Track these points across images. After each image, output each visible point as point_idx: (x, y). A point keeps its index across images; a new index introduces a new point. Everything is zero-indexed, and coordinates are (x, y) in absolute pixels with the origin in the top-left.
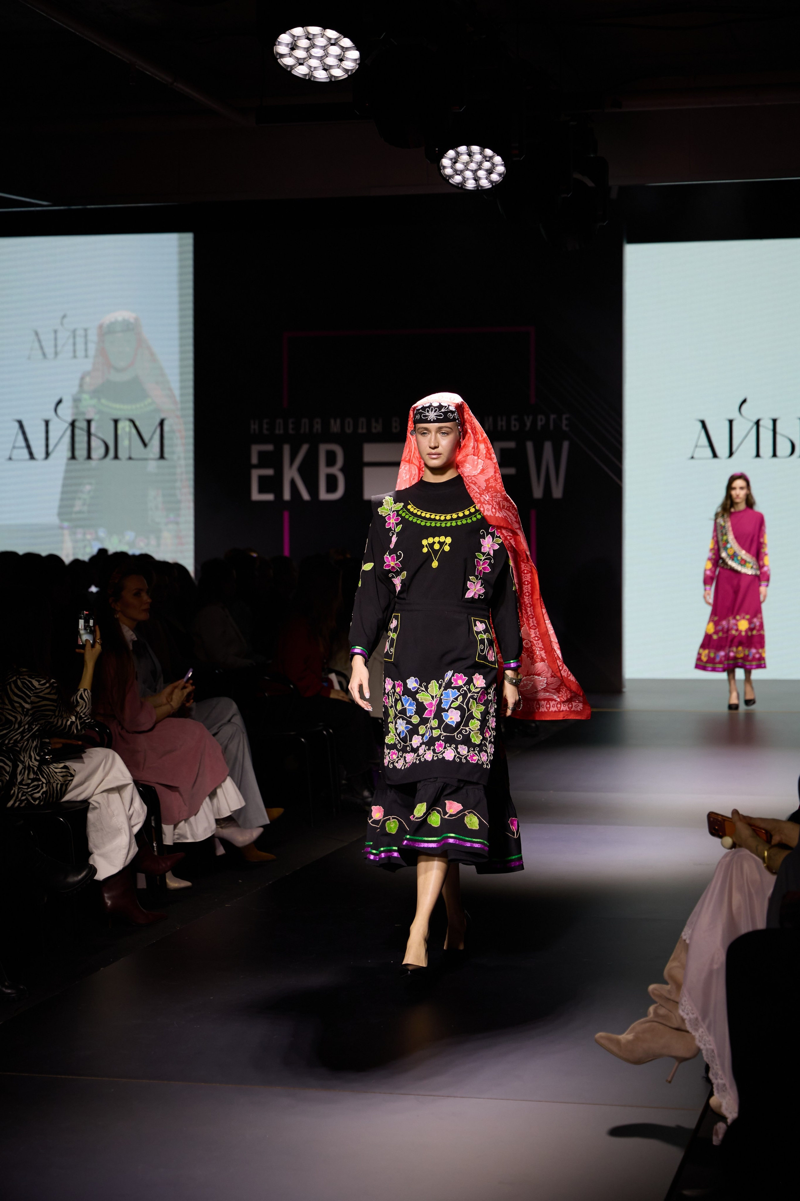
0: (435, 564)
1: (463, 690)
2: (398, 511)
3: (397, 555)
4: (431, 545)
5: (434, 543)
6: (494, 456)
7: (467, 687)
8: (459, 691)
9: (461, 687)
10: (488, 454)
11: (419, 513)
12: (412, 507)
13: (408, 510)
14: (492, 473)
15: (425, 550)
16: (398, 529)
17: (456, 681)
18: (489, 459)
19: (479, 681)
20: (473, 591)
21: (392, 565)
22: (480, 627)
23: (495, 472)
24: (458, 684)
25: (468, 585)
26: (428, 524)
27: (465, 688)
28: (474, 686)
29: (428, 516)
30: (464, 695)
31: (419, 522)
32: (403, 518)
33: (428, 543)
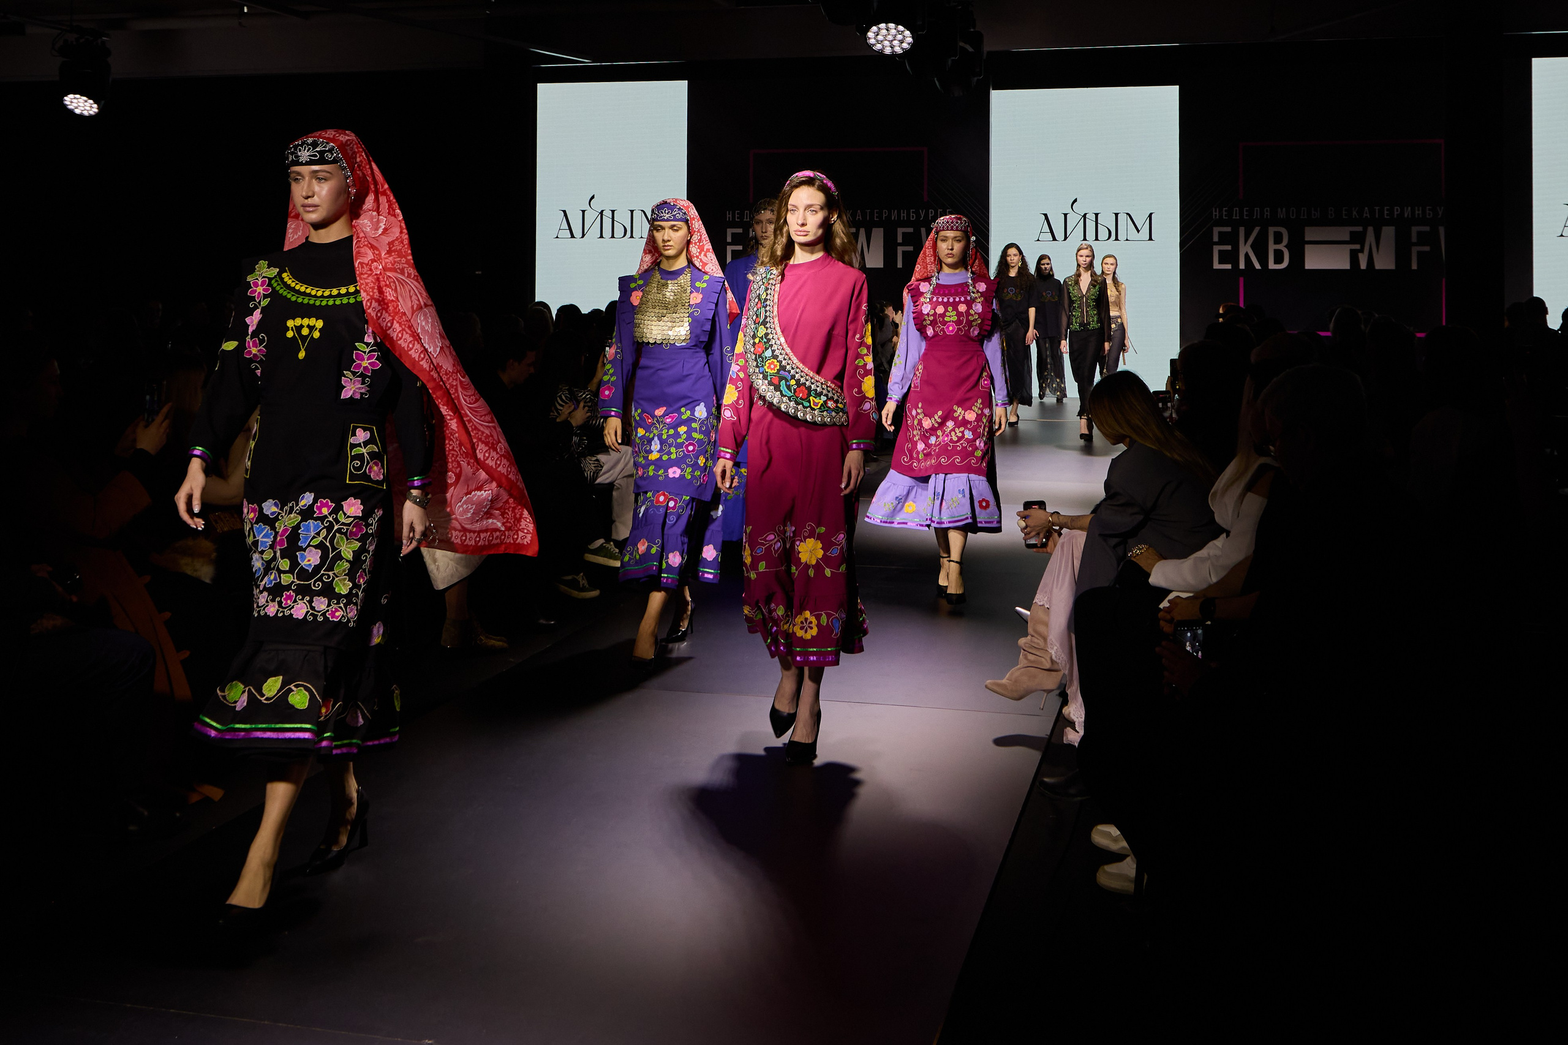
0: (302, 355)
1: (328, 521)
2: (270, 279)
3: (259, 339)
4: (299, 329)
5: (302, 326)
6: (398, 211)
7: (333, 516)
8: (323, 524)
9: (326, 517)
10: (391, 209)
11: (293, 285)
12: (288, 276)
13: (282, 279)
14: (398, 234)
15: (290, 334)
16: (265, 303)
17: (320, 509)
18: (392, 215)
19: (353, 508)
20: (351, 389)
21: (254, 352)
22: (361, 436)
23: (401, 232)
24: (322, 513)
25: (342, 382)
26: (300, 300)
27: (331, 519)
28: (345, 514)
29: (303, 289)
30: (329, 528)
31: (289, 296)
32: (274, 289)
33: (294, 325)
